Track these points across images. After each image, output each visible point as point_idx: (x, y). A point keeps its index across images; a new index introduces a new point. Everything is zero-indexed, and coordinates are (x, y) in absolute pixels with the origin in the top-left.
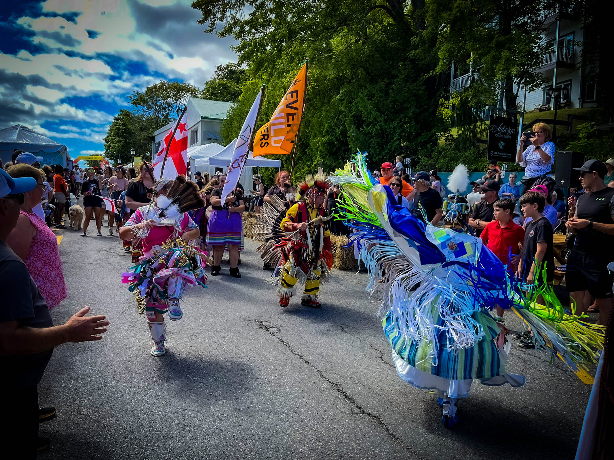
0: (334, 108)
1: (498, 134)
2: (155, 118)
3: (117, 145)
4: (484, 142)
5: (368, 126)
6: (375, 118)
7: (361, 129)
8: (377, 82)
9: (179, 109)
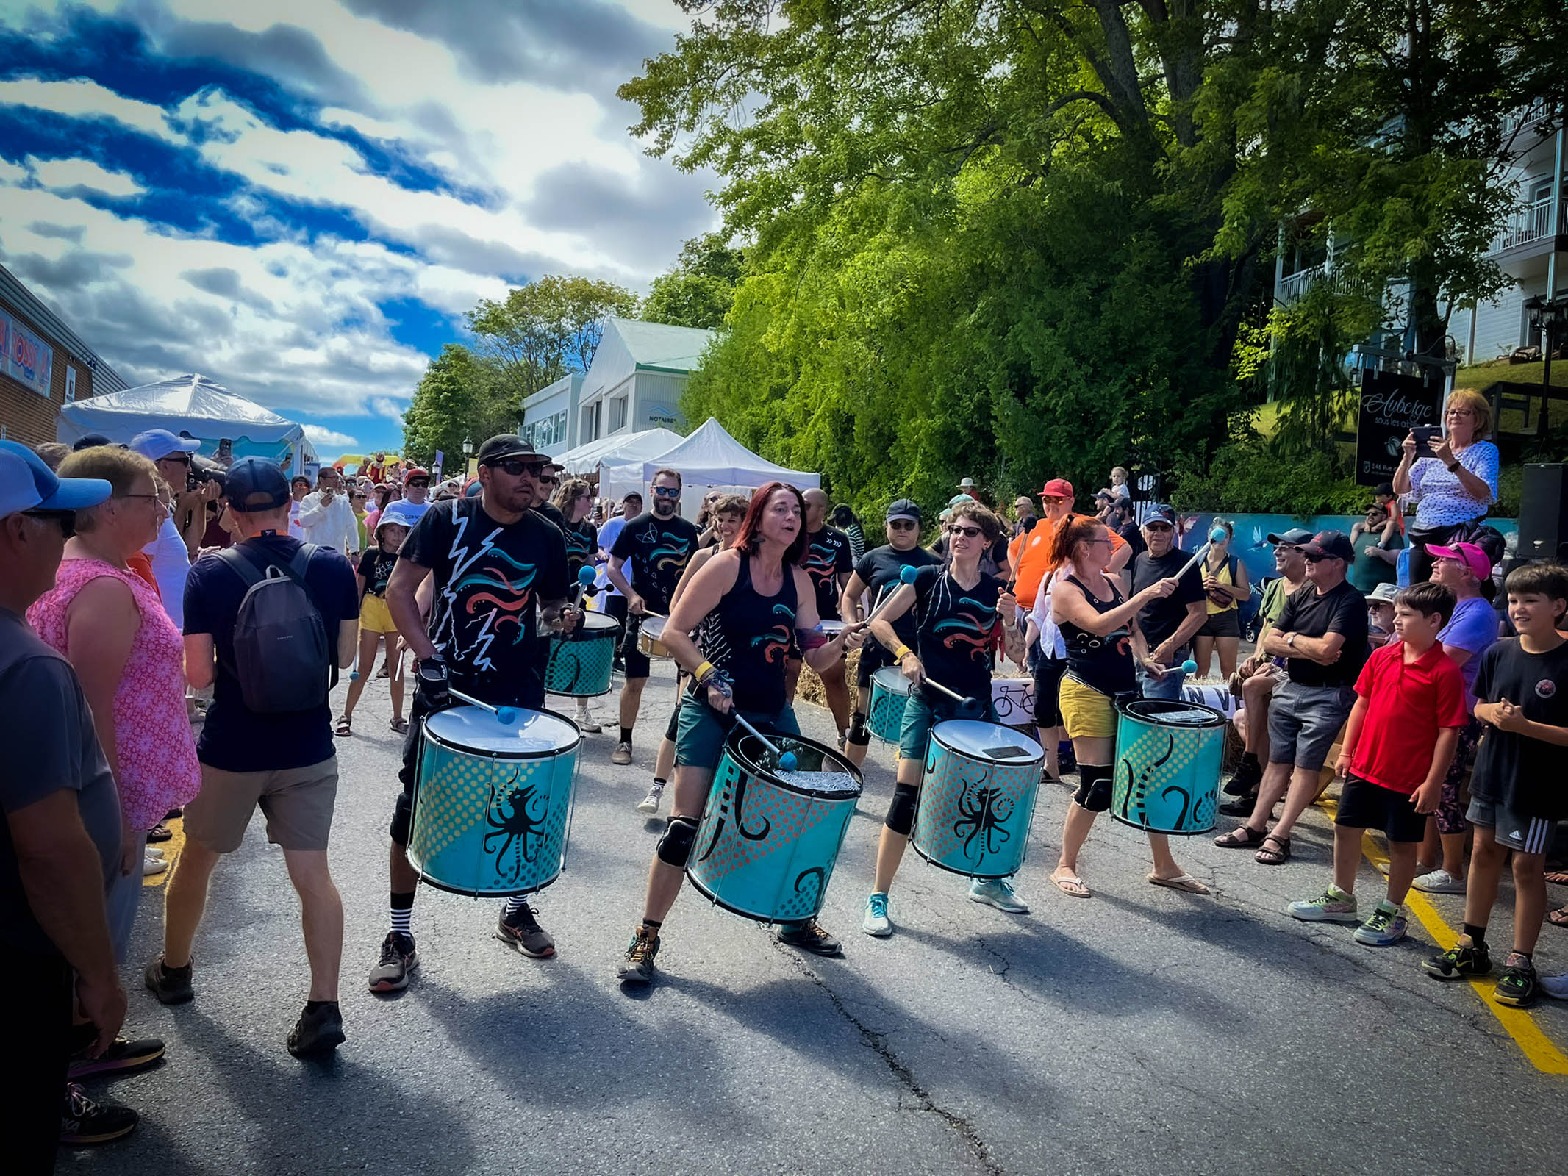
0: (960, 345)
1: (1385, 418)
2: (527, 365)
3: (432, 429)
4: (1349, 437)
5: (1045, 391)
6: (1064, 371)
7: (1028, 401)
8: (1071, 282)
9: (586, 344)
